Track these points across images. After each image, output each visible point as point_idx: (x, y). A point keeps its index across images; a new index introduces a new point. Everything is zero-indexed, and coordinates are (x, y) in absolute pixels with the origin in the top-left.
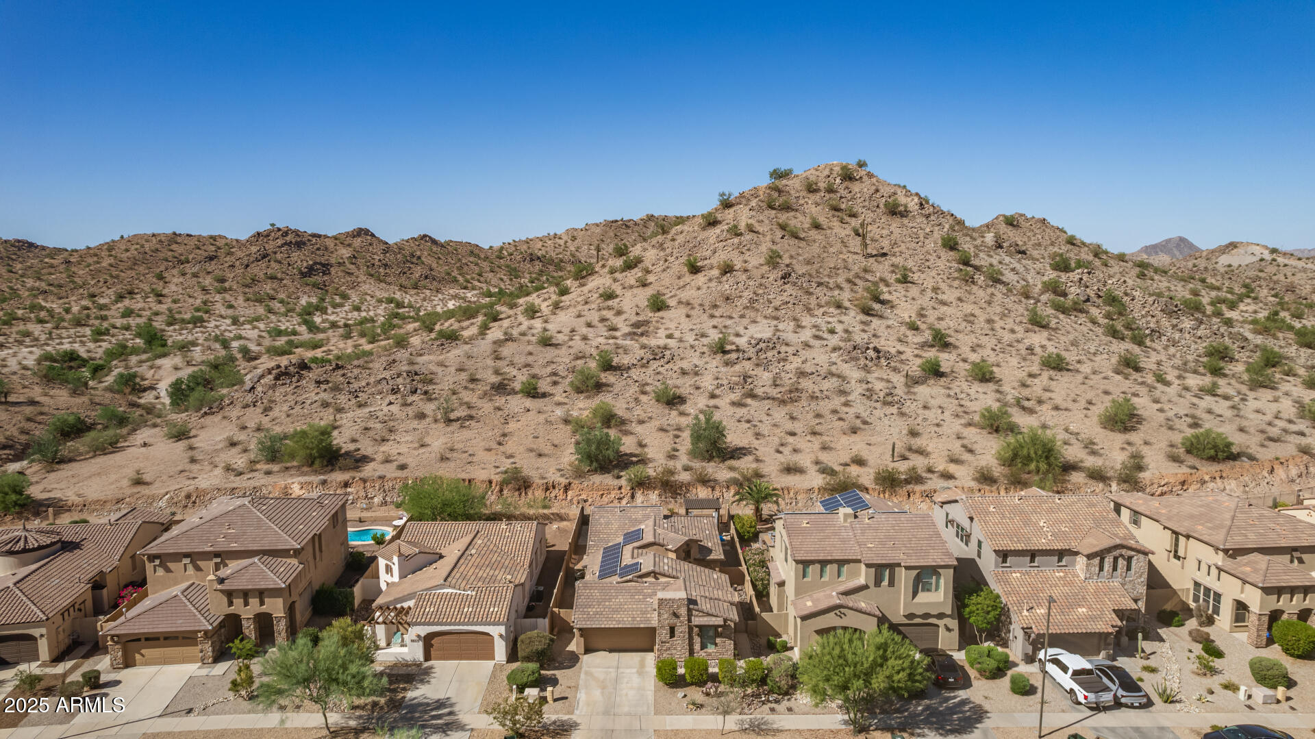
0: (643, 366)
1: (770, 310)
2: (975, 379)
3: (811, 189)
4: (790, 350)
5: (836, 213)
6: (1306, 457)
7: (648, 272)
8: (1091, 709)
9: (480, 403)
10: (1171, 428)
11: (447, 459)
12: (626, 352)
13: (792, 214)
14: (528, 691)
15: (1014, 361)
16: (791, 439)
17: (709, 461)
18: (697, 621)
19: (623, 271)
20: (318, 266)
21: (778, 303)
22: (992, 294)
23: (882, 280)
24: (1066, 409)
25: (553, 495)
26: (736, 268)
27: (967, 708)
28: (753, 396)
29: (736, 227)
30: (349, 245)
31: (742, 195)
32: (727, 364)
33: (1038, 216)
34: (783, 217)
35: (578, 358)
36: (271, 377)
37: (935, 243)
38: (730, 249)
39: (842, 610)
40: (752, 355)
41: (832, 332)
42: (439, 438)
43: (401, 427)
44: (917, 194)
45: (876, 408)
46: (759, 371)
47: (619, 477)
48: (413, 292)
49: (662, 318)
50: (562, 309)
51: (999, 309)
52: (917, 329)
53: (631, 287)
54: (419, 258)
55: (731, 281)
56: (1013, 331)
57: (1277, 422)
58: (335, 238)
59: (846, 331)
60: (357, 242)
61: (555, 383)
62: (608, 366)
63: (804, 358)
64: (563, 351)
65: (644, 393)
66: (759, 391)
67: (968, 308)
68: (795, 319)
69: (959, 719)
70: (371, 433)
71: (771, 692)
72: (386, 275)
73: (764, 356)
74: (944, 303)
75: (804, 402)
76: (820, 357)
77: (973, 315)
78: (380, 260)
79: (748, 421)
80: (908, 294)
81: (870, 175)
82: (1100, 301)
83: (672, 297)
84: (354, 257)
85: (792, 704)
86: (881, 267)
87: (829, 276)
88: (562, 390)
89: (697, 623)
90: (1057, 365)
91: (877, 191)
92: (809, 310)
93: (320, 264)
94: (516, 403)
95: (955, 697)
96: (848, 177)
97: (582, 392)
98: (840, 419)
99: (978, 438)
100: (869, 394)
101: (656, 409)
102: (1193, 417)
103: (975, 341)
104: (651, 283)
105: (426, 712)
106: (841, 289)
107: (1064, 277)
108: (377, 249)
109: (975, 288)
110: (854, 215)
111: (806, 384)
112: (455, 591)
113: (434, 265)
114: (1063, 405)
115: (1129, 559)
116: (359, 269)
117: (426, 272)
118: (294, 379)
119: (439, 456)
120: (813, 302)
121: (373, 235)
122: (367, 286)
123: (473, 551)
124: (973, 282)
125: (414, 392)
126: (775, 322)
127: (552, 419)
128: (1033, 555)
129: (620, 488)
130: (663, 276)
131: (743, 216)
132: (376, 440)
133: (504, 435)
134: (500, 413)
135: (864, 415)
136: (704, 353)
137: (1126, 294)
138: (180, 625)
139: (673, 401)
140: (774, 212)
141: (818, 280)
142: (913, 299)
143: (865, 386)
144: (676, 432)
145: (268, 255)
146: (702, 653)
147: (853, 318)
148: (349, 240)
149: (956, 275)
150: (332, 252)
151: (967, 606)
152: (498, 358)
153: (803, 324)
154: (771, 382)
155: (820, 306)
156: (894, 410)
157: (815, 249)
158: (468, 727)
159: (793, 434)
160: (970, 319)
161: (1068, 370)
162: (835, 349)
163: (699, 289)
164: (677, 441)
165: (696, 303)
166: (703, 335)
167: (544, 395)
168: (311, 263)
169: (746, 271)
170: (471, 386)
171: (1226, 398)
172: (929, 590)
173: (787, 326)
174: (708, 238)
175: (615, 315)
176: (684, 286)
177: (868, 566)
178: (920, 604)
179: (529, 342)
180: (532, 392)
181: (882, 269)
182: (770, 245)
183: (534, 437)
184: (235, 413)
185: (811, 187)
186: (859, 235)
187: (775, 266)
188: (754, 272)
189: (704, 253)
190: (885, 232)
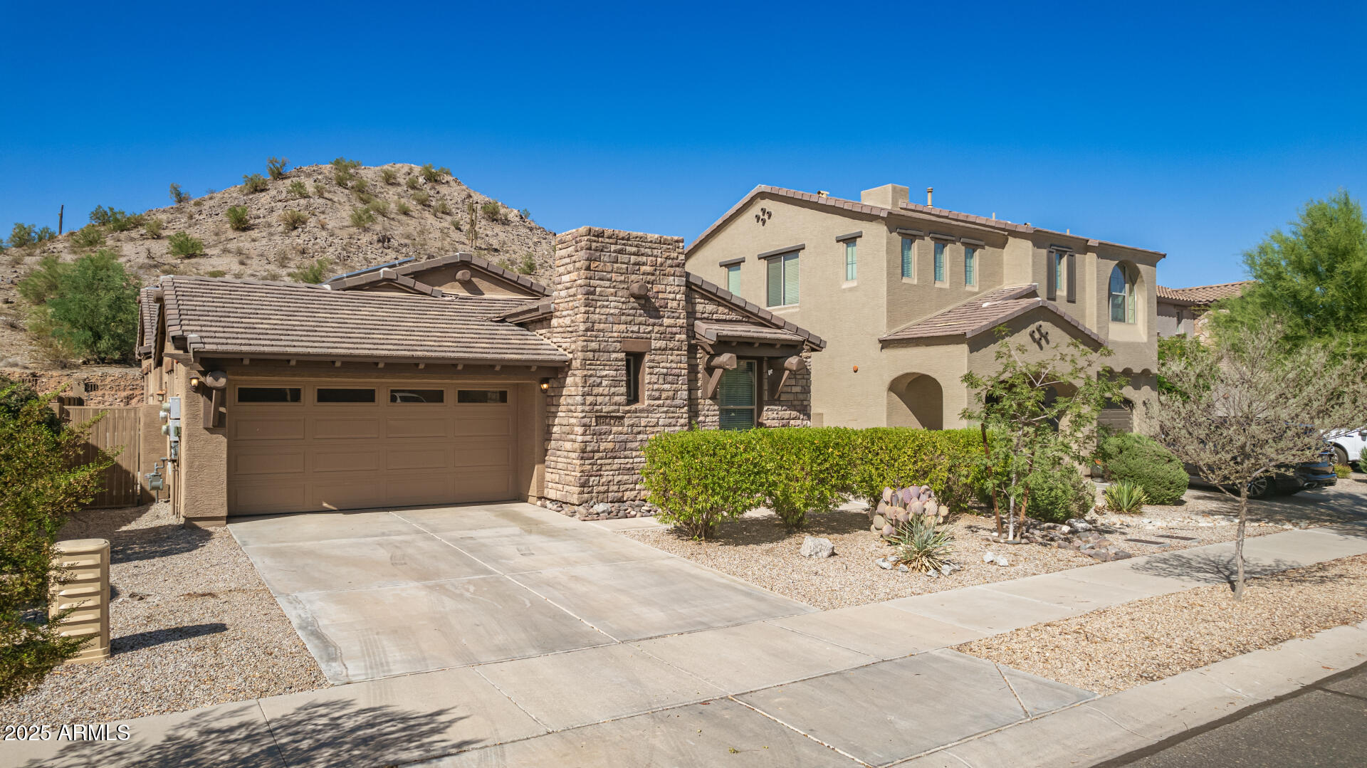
3: (390, 182)
5: (426, 208)
7: (160, 228)
29: (302, 188)
39: (1043, 326)
49: (198, 263)
53: (133, 240)
55: (305, 237)
96: (433, 179)
165: (253, 253)
172: (1119, 319)
174: (258, 198)
176: (229, 239)
177: (1035, 242)
185: (390, 180)
186: (460, 230)
187: (366, 230)
188: (337, 232)
189: (255, 212)
190: (489, 233)
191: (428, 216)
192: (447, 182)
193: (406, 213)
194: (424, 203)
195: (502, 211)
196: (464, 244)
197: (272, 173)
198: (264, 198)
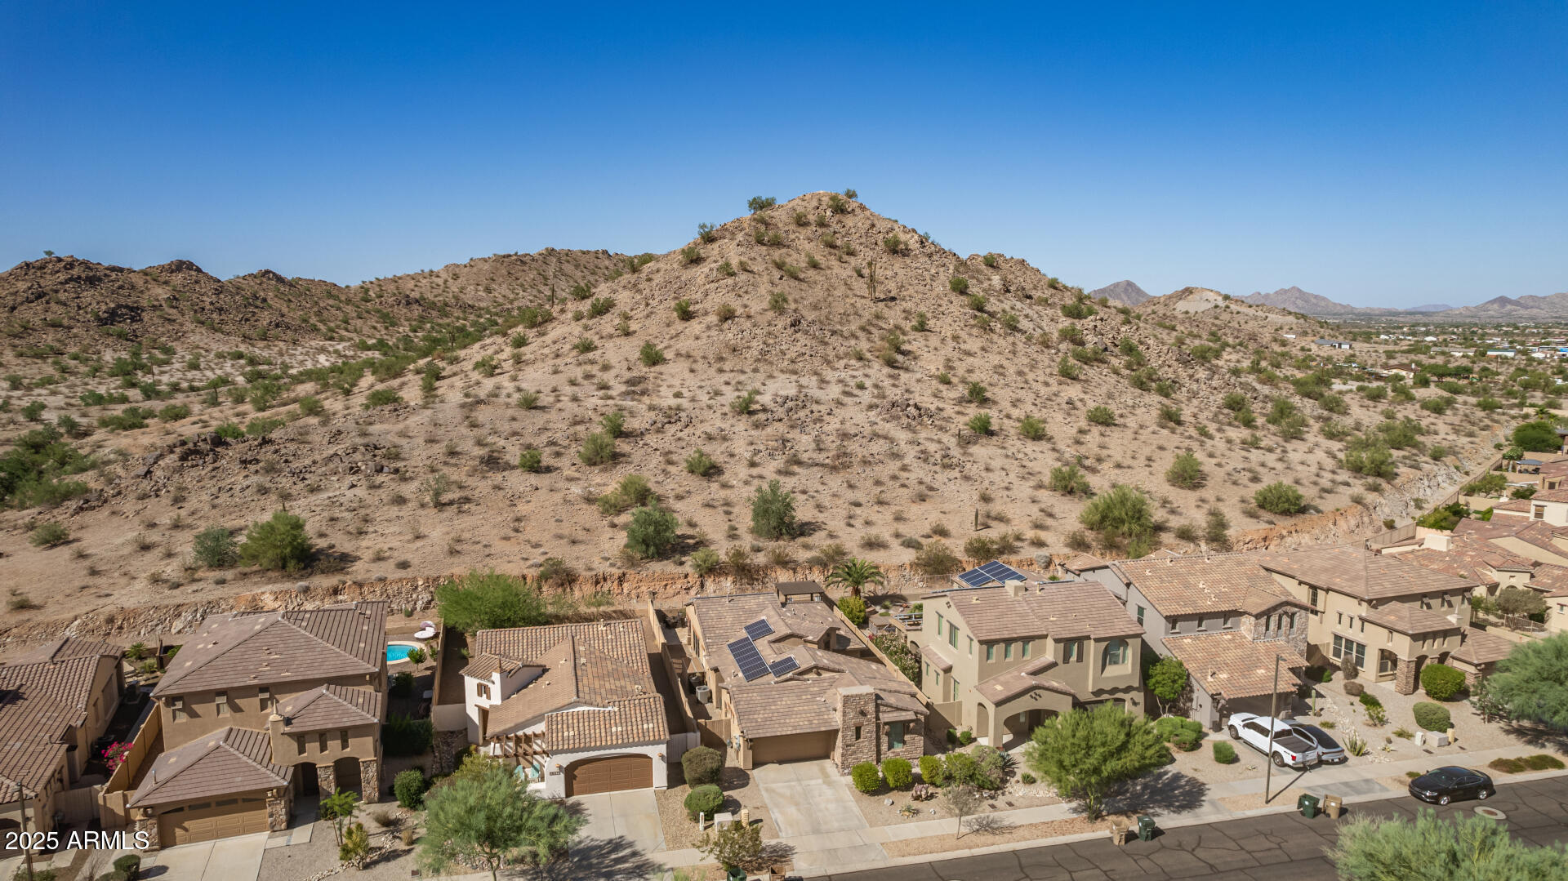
0: (658, 431)
1: (786, 363)
2: (1027, 437)
3: (801, 222)
4: (824, 409)
5: (832, 251)
6: (1359, 507)
7: (627, 318)
8: (1298, 769)
9: (471, 482)
10: (1235, 483)
11: (458, 552)
12: (632, 414)
13: (784, 250)
14: (718, 818)
15: (1059, 417)
16: (858, 511)
17: (778, 539)
18: (886, 717)
19: (592, 317)
20: (124, 311)
21: (794, 355)
22: (1014, 344)
23: (897, 327)
24: (1129, 467)
25: (606, 589)
26: (738, 313)
27: (1183, 782)
28: (799, 463)
29: (728, 265)
30: (166, 283)
31: (724, 228)
32: (757, 426)
33: (1017, 257)
34: (777, 254)
35: (576, 423)
36: (174, 457)
37: (944, 286)
38: (724, 291)
39: (1037, 691)
40: (782, 416)
41: (861, 387)
42: (438, 529)
43: (378, 515)
44: (914, 231)
45: (936, 472)
46: (794, 434)
47: (682, 563)
48: (261, 344)
49: (661, 374)
50: (527, 363)
51: (1026, 361)
52: (948, 383)
53: (611, 336)
54: (265, 300)
55: (735, 329)
56: (1047, 384)
57: (1323, 473)
58: (145, 273)
59: (876, 386)
60: (177, 280)
61: (558, 454)
62: (619, 433)
63: (840, 418)
64: (553, 415)
65: (670, 462)
66: (804, 457)
67: (995, 359)
68: (816, 373)
69: (1182, 794)
70: (340, 525)
71: (981, 787)
72: (222, 322)
73: (795, 416)
74: (968, 354)
75: (857, 468)
76: (856, 416)
77: (1001, 366)
78: (212, 303)
79: (804, 492)
80: (929, 343)
81: (863, 208)
82: (1116, 350)
83: (666, 348)
84: (175, 298)
85: (1008, 798)
86: (893, 313)
87: (841, 323)
88: (568, 463)
89: (887, 720)
90: (1103, 419)
91: (873, 226)
92: (828, 362)
93: (127, 307)
94: (518, 481)
95: (1166, 773)
96: (839, 209)
97: (595, 464)
98: (903, 486)
99: (1052, 501)
100: (924, 457)
101: (694, 482)
102: (1250, 471)
103: (1014, 395)
104: (635, 332)
105: (604, 856)
106: (857, 338)
107: (1078, 324)
108: (207, 288)
109: (995, 337)
110: (851, 253)
111: (853, 446)
112: (592, 709)
113: (285, 310)
114: (1126, 463)
115: (1292, 616)
116: (183, 315)
117: (276, 318)
118: (209, 459)
119: (446, 548)
120: (831, 355)
121: (199, 270)
122: (198, 337)
123: (583, 660)
124: (991, 330)
125: (380, 470)
126: (794, 377)
127: (570, 497)
128: (1200, 618)
129: (686, 576)
130: (647, 322)
131: (732, 252)
132: (349, 533)
133: (518, 520)
134: (501, 493)
135: (928, 479)
136: (726, 414)
137: (1141, 343)
138: (240, 784)
139: (710, 471)
140: (764, 248)
141: (830, 327)
142: (936, 349)
143: (918, 448)
144: (725, 508)
145: (45, 294)
146: (890, 754)
147: (878, 372)
148: (164, 277)
149: (972, 322)
150: (142, 292)
151: (1151, 677)
152: (474, 425)
153: (827, 379)
154: (813, 445)
155: (839, 358)
156: (956, 473)
157: (818, 292)
158: (666, 867)
159: (858, 505)
160: (999, 370)
161: (1116, 425)
162: (871, 407)
163: (697, 338)
164: (731, 517)
165: (698, 354)
166: (717, 393)
167: (548, 470)
168: (112, 305)
169: (749, 317)
170: (453, 461)
171: (1270, 450)
172: (1116, 663)
173: (810, 381)
174: (695, 278)
175: (600, 370)
176: (677, 335)
177: (1057, 641)
178: (1108, 678)
179: (508, 405)
180: (534, 467)
181: (894, 316)
182: (769, 287)
183: (557, 521)
184: (129, 505)
185: (800, 220)
186: (862, 276)
187: (781, 311)
188: (759, 318)
189: (693, 297)
190: (889, 273)
191: (834, 262)
192: (853, 210)
193: (815, 265)
194: (831, 246)
195: (903, 237)
196: (864, 297)
197: (703, 237)
198: (699, 273)
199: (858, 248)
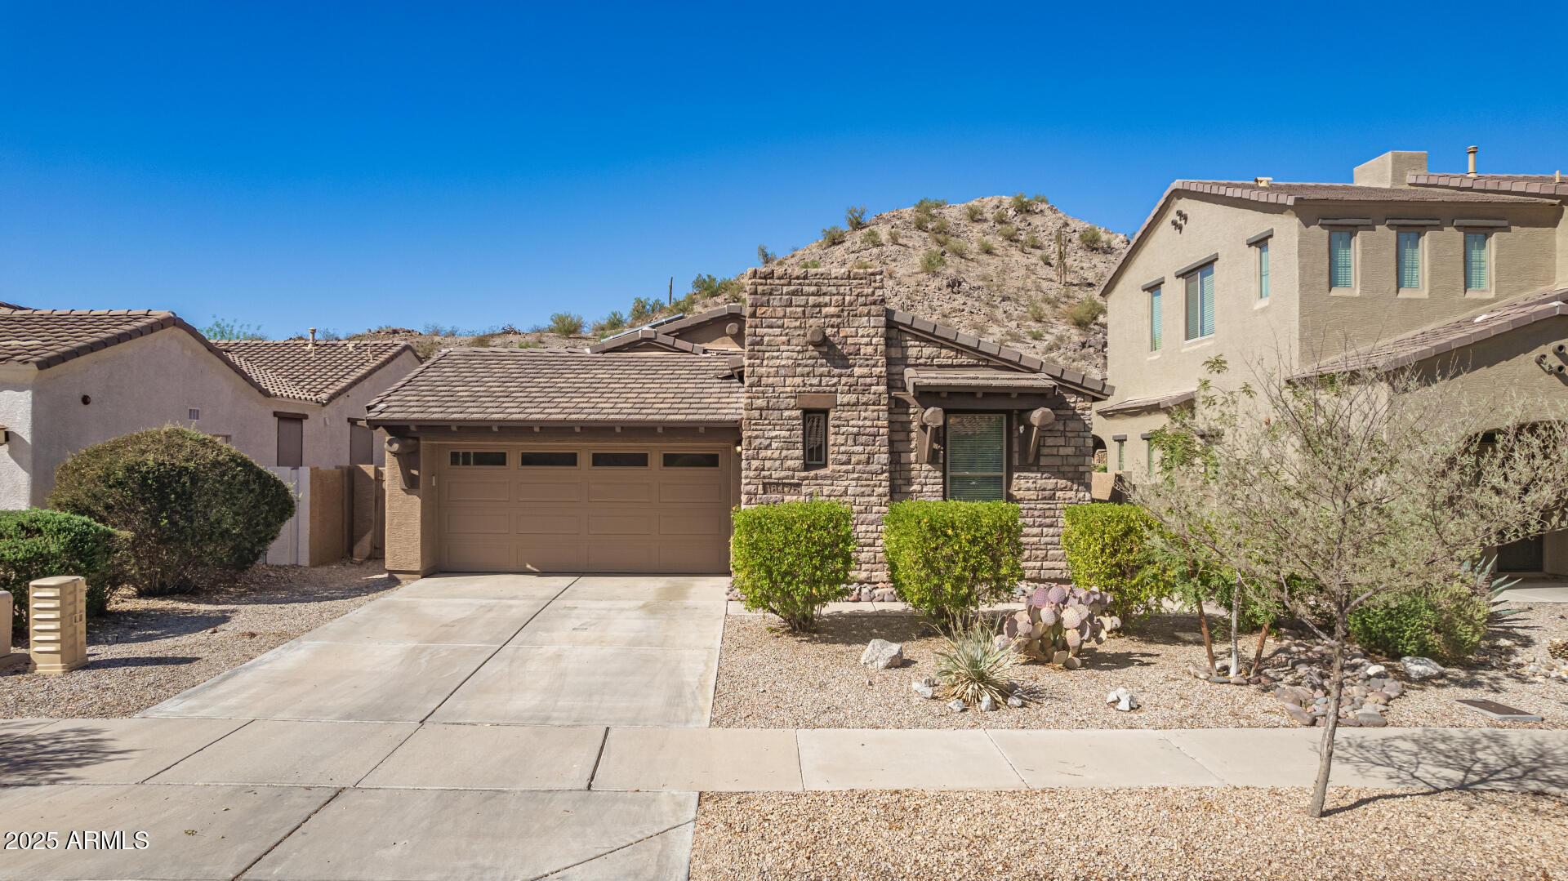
5: (1014, 243)
21: (948, 311)
29: (873, 233)
68: (976, 328)
87: (1017, 294)
92: (995, 320)
96: (1024, 209)
110: (1037, 247)
140: (926, 232)
157: (991, 270)
174: (833, 251)
185: (975, 217)
186: (1049, 264)
187: (936, 275)
188: (906, 280)
190: (1085, 265)
191: (1014, 252)
192: (1041, 211)
193: (988, 251)
194: (1011, 239)
195: (1104, 237)
196: (1051, 280)
197: (851, 223)
198: (838, 251)
199: (1046, 243)
